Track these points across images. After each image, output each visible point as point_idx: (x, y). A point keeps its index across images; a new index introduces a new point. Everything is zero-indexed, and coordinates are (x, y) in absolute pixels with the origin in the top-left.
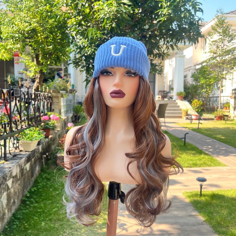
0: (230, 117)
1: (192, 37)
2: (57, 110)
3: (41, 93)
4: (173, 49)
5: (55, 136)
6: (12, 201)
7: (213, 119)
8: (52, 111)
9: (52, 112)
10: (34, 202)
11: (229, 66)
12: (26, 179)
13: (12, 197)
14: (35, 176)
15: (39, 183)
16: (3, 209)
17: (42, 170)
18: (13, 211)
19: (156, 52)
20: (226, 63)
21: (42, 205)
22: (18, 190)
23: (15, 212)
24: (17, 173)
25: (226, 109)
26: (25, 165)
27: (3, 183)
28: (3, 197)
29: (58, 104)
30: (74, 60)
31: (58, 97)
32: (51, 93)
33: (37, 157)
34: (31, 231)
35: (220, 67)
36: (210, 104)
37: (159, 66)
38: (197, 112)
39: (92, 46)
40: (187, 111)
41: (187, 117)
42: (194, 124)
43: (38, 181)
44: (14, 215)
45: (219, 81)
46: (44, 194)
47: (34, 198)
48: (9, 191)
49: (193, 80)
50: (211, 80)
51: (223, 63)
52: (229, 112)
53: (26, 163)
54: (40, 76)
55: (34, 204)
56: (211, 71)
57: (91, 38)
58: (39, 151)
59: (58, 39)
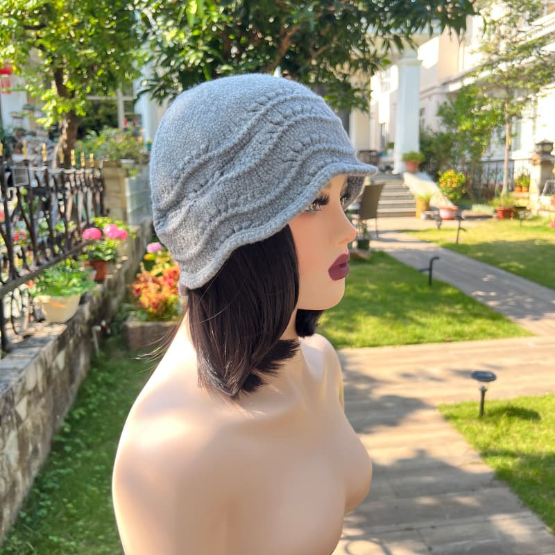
0: (530, 211)
1: (449, 16)
2: (116, 212)
3: (78, 172)
4: (400, 46)
5: (119, 277)
6: (31, 448)
7: (490, 217)
8: (105, 212)
9: (106, 219)
10: (83, 445)
11: (529, 85)
12: (59, 391)
13: (30, 439)
14: (78, 380)
15: (89, 396)
16: (12, 471)
17: (94, 363)
18: (34, 473)
19: (356, 54)
20: (522, 76)
21: (104, 454)
22: (42, 419)
23: (41, 475)
24: (37, 382)
25: (521, 191)
26: (54, 358)
27: (7, 412)
28: (8, 444)
29: (119, 195)
30: (155, 83)
31: (117, 179)
32: (99, 169)
33: (80, 335)
34: (85, 522)
35: (507, 88)
36: (480, 181)
37: (364, 90)
38: (452, 200)
39: (198, 44)
40: (429, 200)
41: (428, 213)
42: (446, 230)
43: (85, 390)
44: (38, 482)
45: (504, 122)
46: (104, 424)
47: (81, 437)
48: (20, 428)
49: (440, 122)
50: (484, 122)
51: (516, 79)
52: (528, 198)
53: (56, 352)
54: (69, 124)
55: (83, 452)
56: (484, 97)
57: (195, 25)
58: (84, 318)
59: (108, 29)
